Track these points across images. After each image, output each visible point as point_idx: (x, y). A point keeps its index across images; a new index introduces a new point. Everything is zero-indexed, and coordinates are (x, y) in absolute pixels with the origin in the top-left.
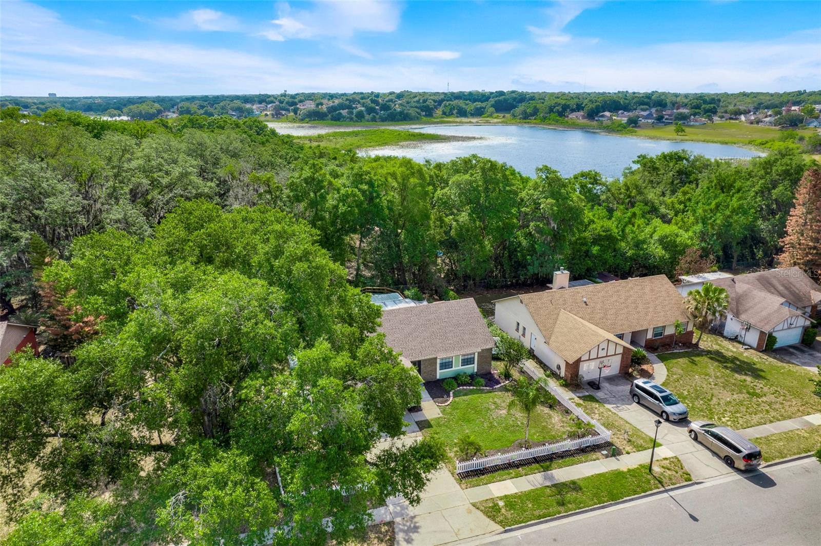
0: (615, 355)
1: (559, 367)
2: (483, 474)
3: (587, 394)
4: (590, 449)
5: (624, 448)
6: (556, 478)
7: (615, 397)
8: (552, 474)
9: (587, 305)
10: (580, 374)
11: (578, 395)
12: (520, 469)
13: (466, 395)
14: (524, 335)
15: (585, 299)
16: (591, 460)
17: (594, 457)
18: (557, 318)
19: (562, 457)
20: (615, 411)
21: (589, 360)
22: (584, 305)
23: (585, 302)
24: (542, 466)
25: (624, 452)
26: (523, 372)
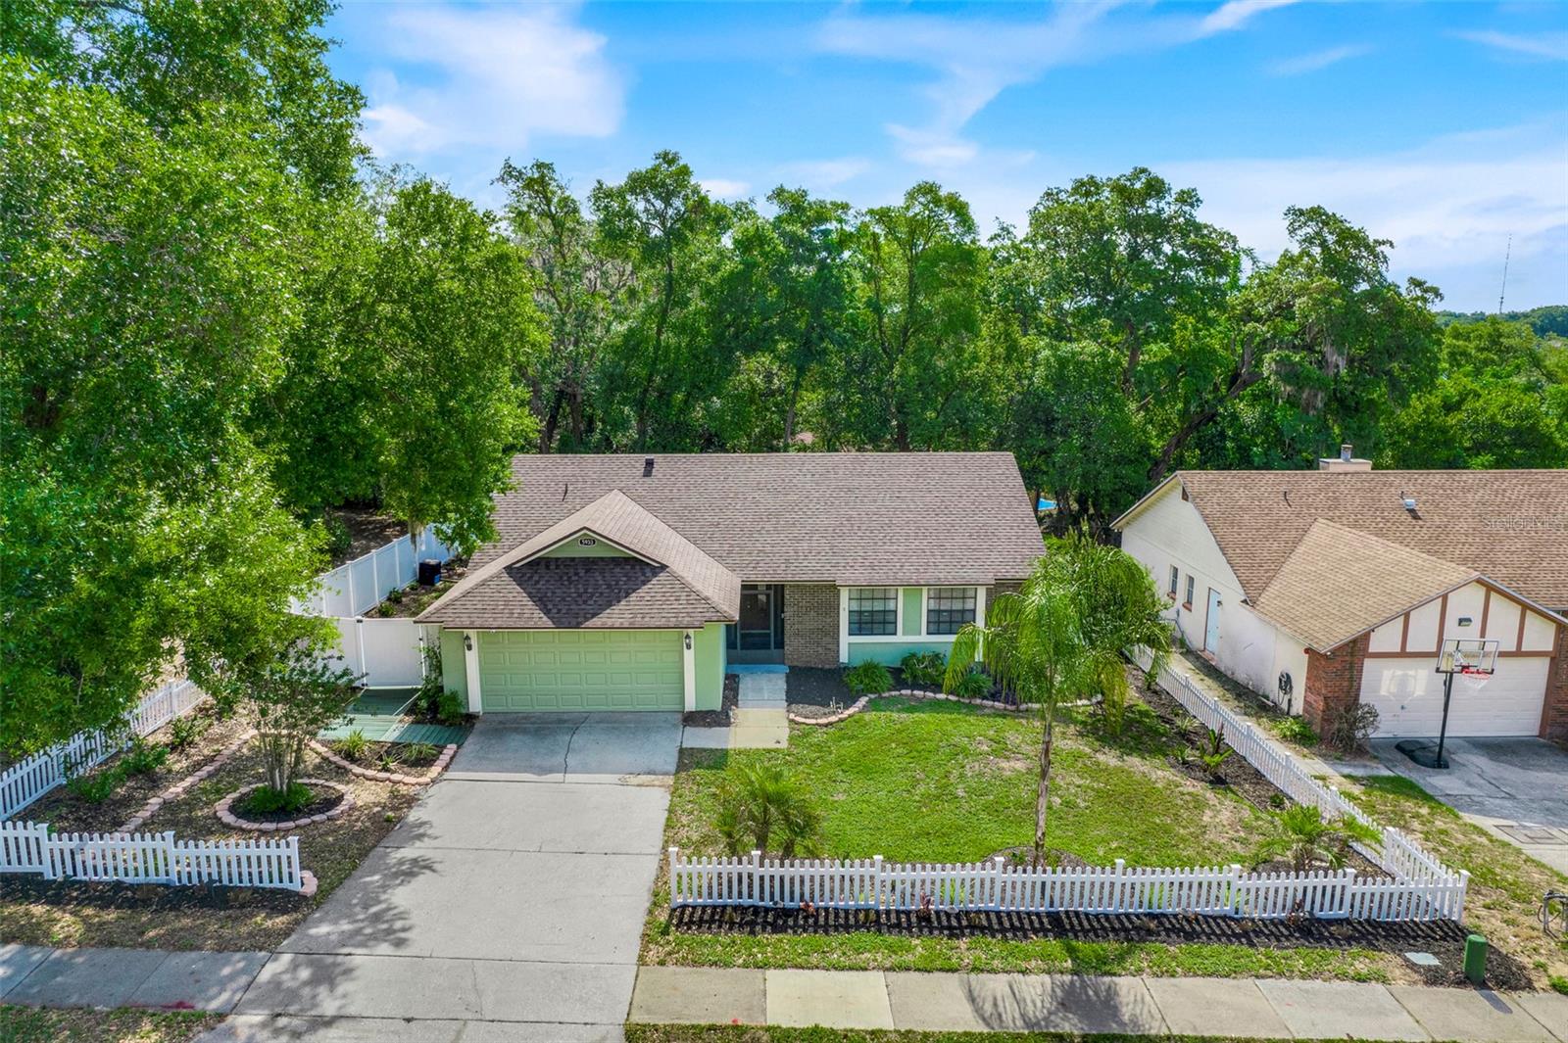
0: (1519, 653)
1: (1286, 683)
2: (776, 929)
3: (1386, 773)
4: (1347, 930)
5: (1538, 966)
6: (1126, 1014)
7: (1511, 797)
8: (1111, 993)
9: (1416, 517)
10: (1362, 700)
11: (1347, 771)
12: (963, 943)
13: (912, 710)
14: (1188, 605)
15: (1410, 501)
16: (1342, 976)
17: (1362, 966)
18: (1297, 542)
19: (1190, 936)
20: (1506, 838)
21: (1403, 654)
22: (1406, 517)
23: (1412, 511)
24: (1071, 951)
25: (1542, 982)
26: (1155, 692)
